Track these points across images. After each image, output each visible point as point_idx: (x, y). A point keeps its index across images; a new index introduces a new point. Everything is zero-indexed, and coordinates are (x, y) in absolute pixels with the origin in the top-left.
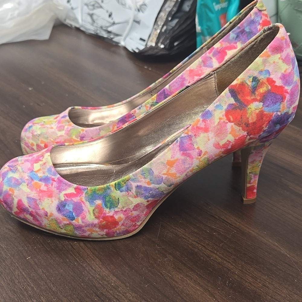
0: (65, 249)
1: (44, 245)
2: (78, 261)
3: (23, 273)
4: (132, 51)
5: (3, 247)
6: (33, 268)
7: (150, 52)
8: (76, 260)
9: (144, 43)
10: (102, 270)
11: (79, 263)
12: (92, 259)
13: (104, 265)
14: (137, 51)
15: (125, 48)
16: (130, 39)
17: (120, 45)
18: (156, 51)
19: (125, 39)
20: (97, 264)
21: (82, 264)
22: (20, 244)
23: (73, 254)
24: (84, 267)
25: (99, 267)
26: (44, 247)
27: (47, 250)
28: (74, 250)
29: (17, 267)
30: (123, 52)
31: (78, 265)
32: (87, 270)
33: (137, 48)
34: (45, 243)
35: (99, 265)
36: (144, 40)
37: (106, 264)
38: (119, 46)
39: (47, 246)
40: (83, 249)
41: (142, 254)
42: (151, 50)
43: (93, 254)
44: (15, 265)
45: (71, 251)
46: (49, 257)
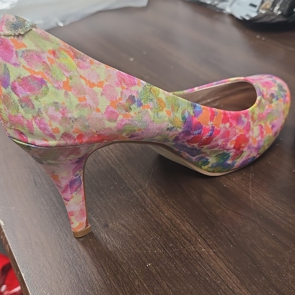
0: (192, 257)
1: (166, 250)
2: (210, 275)
3: (145, 285)
4: (240, 18)
5: (118, 247)
6: (155, 279)
7: (265, 20)
8: (207, 274)
9: (256, 9)
10: (242, 292)
11: (212, 279)
12: (227, 275)
13: (244, 285)
14: (247, 18)
15: (231, 16)
16: (238, 4)
17: (224, 12)
18: (272, 17)
19: (231, 5)
20: (234, 283)
21: (215, 280)
22: (137, 245)
23: (202, 265)
24: (218, 285)
25: (238, 287)
26: (166, 252)
27: (170, 256)
28: (202, 259)
29: (137, 275)
30: (228, 20)
31: (210, 282)
32: (222, 289)
33: (247, 15)
34: (166, 247)
35: (236, 283)
36: (254, 6)
37: (246, 284)
38: (224, 14)
39: (169, 251)
40: (214, 260)
41: (292, 275)
42: (267, 17)
43: (228, 267)
44: (134, 272)
45: (200, 260)
46: (173, 266)
